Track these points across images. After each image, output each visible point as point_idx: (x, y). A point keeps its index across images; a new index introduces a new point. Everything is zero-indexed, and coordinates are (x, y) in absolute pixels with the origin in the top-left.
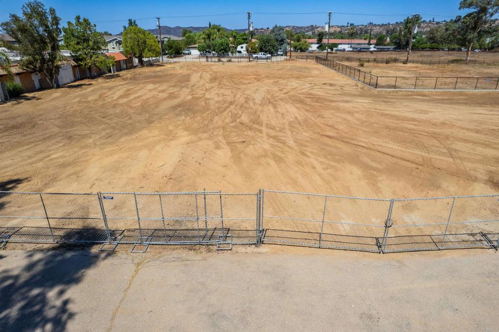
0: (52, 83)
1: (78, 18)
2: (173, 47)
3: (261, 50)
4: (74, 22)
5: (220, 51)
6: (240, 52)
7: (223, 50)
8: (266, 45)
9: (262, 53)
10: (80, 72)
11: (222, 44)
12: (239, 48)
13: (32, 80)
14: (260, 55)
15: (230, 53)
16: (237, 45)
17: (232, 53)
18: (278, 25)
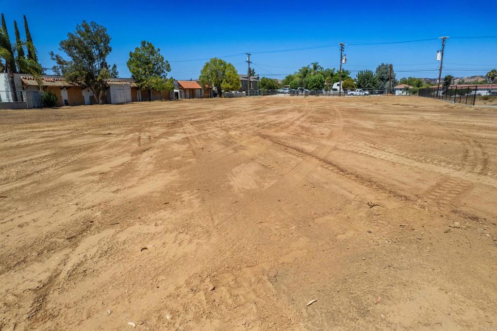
0: (98, 99)
1: (143, 43)
2: (267, 84)
3: (359, 86)
4: (140, 46)
5: (313, 88)
6: (335, 90)
7: (315, 87)
8: (364, 82)
9: (359, 90)
10: (142, 94)
11: (315, 81)
12: (335, 86)
13: (82, 96)
14: (357, 92)
15: (323, 91)
16: (334, 83)
17: (326, 90)
18: (385, 64)
